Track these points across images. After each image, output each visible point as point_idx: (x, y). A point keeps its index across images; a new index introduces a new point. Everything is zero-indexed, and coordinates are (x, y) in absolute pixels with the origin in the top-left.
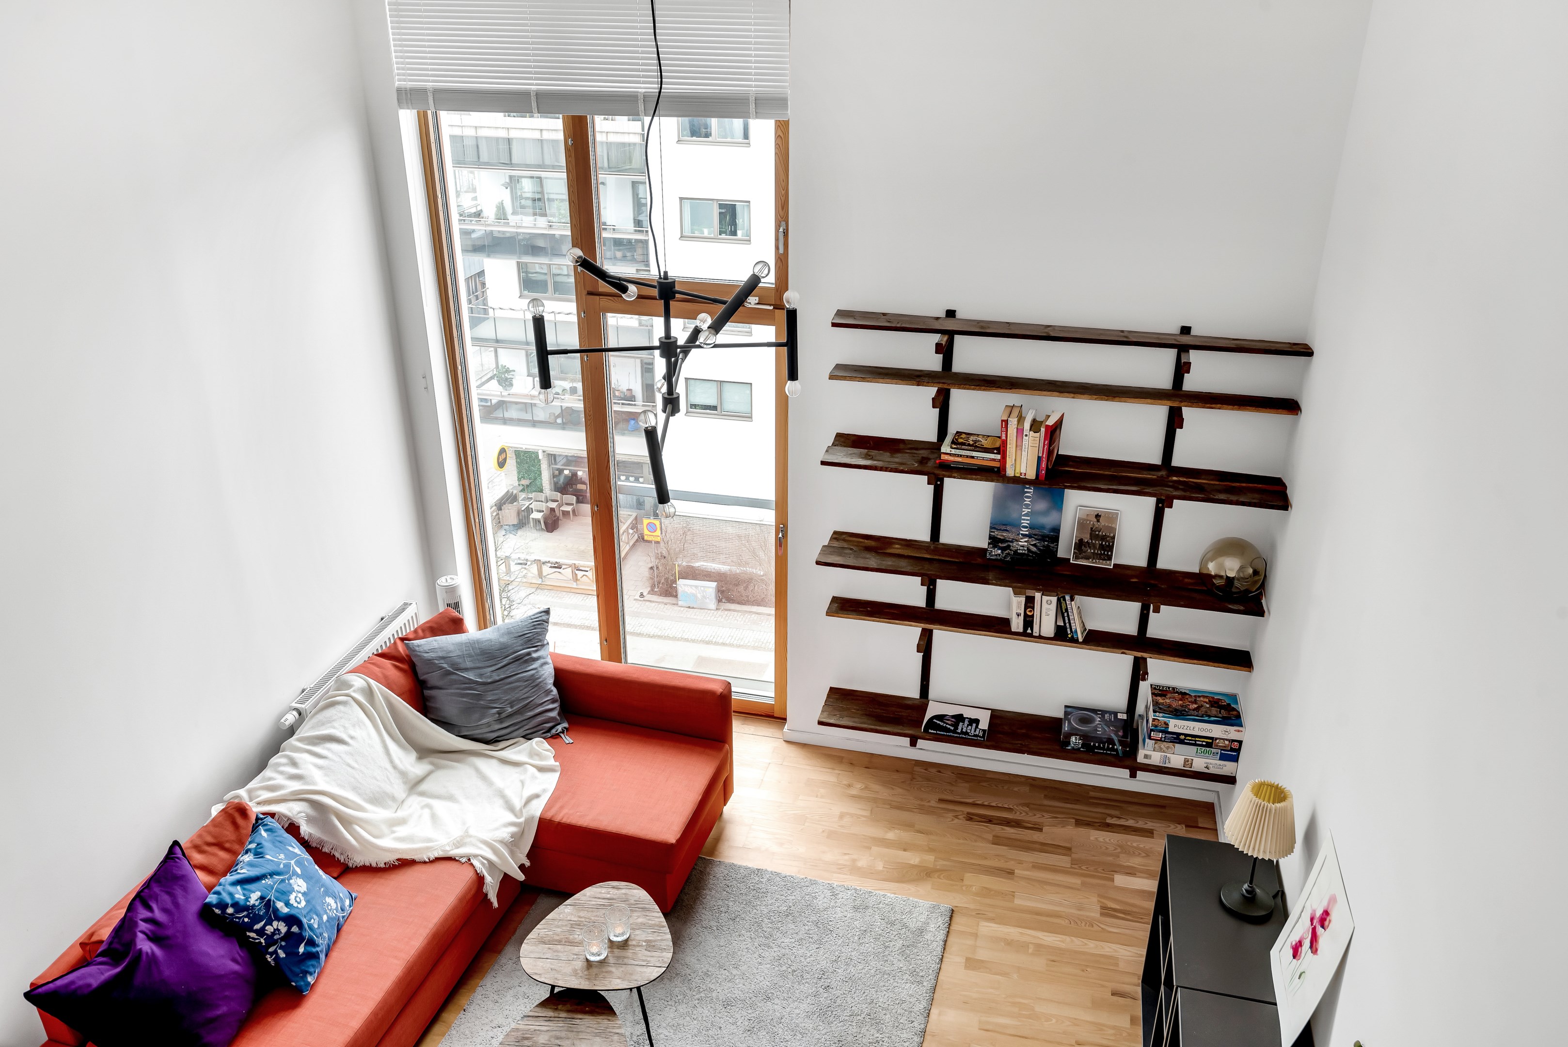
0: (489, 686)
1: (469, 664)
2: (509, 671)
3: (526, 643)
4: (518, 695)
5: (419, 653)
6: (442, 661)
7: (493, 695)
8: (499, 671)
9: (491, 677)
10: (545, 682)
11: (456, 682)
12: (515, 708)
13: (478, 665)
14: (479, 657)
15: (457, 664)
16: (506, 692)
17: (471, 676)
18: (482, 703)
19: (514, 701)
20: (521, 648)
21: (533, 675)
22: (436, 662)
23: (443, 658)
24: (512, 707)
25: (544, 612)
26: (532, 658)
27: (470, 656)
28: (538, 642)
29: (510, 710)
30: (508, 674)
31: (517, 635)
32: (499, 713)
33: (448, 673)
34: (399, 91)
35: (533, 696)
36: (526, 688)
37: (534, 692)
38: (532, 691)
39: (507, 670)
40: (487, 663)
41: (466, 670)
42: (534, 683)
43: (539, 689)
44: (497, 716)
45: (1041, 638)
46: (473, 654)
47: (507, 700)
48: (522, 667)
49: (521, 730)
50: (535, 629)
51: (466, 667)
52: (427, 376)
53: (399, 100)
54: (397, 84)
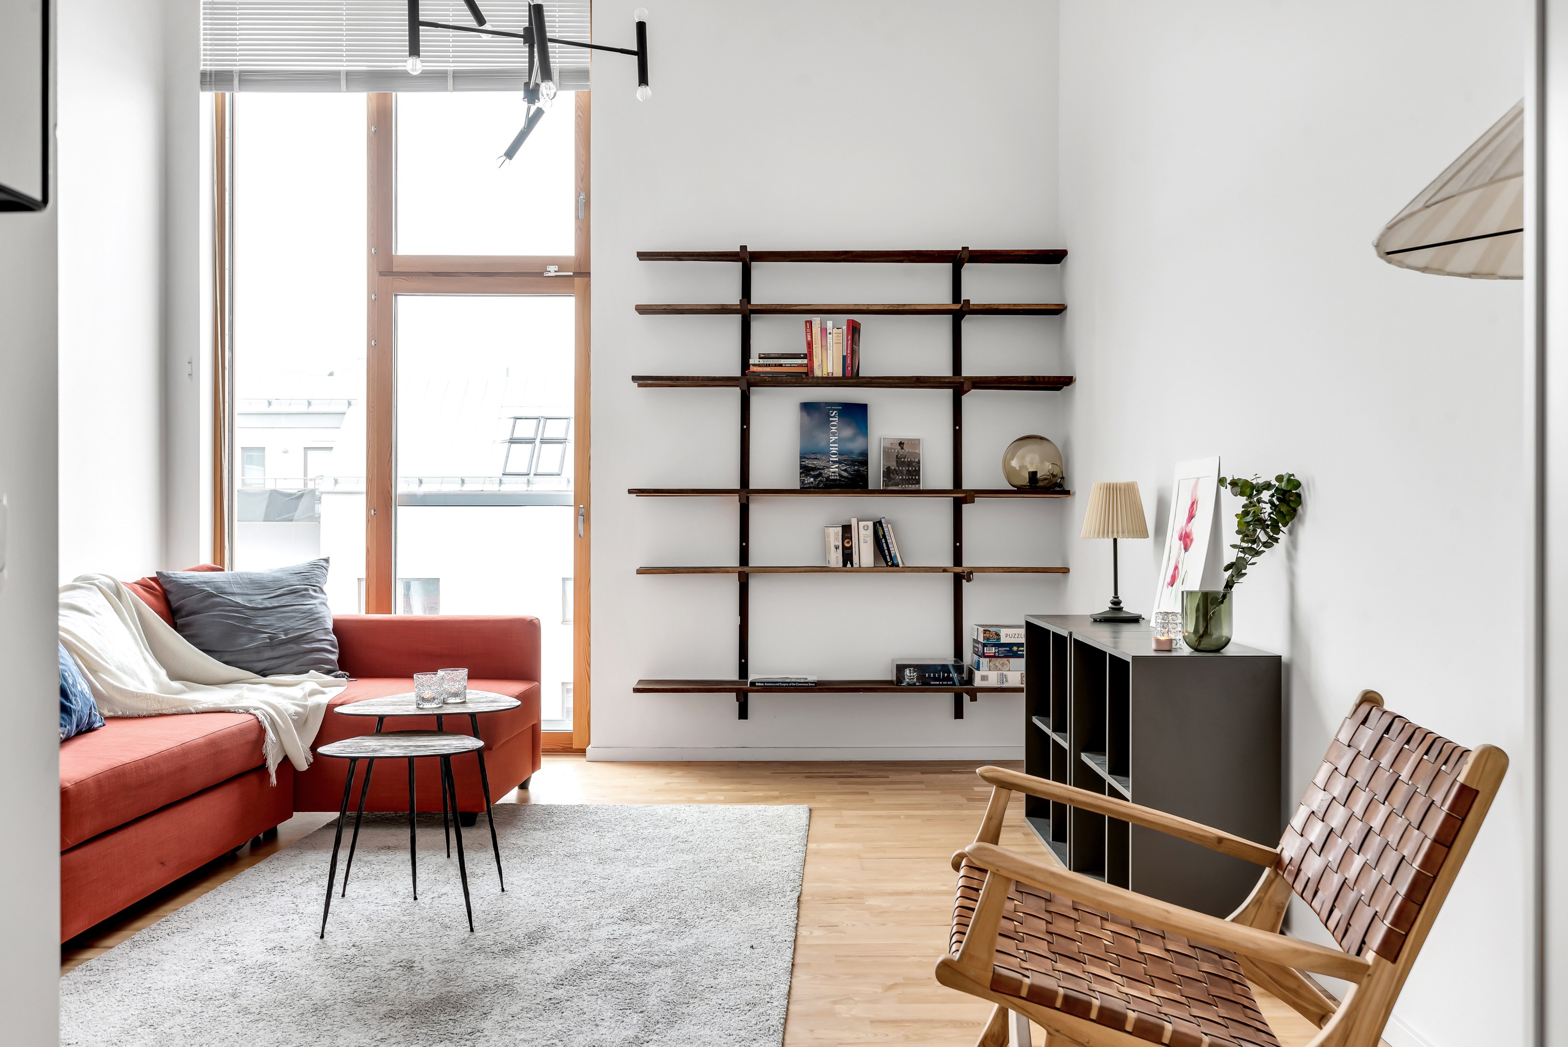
0: (260, 611)
1: (236, 590)
2: (283, 601)
3: (303, 580)
4: (293, 624)
5: (175, 579)
6: (204, 585)
7: (264, 620)
8: (272, 599)
9: (261, 604)
10: (324, 619)
11: (219, 604)
12: (289, 636)
13: (247, 592)
14: (247, 586)
15: (221, 588)
16: (279, 619)
17: (238, 600)
18: (250, 627)
19: (288, 629)
20: (297, 583)
21: (311, 609)
22: (196, 585)
23: (205, 583)
24: (286, 635)
25: (323, 559)
26: (310, 594)
27: (237, 583)
28: (317, 583)
29: (284, 637)
30: (282, 603)
31: (293, 572)
32: (269, 638)
33: (212, 595)
34: (203, 74)
35: (311, 629)
36: (302, 619)
37: (312, 625)
38: (310, 623)
39: (281, 600)
40: (257, 592)
41: (233, 594)
42: (313, 618)
43: (318, 623)
44: (269, 641)
45: (861, 570)
46: (241, 582)
47: (280, 627)
48: (299, 600)
49: (295, 664)
50: (313, 570)
51: (232, 591)
52: (193, 362)
53: (203, 83)
54: (202, 68)
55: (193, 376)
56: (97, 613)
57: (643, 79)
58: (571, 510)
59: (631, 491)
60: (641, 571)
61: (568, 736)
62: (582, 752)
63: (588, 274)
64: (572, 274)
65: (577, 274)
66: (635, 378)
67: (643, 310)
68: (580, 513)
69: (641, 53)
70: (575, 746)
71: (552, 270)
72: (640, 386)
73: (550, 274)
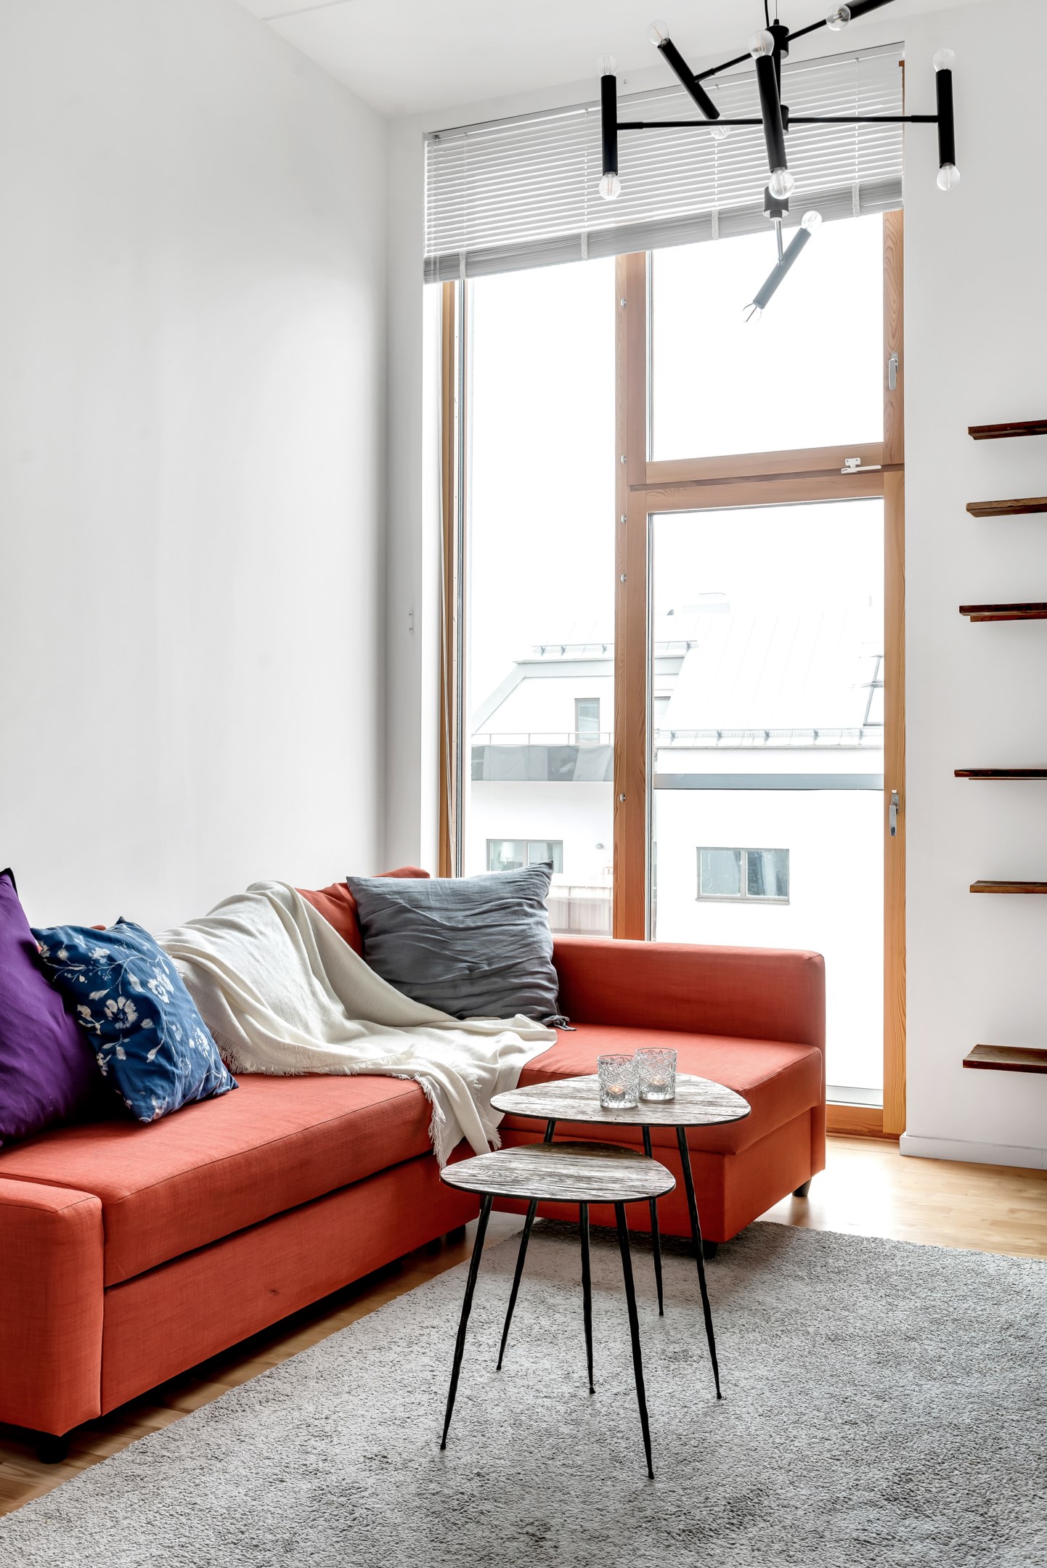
0: (460, 933)
1: (433, 904)
2: (489, 919)
3: (517, 891)
4: (500, 951)
5: (365, 887)
6: (397, 897)
7: (465, 945)
8: (476, 917)
9: (463, 922)
10: (539, 944)
11: (412, 922)
12: (493, 967)
13: (446, 906)
14: (448, 898)
15: (417, 900)
16: (483, 944)
17: (435, 916)
18: (447, 953)
19: (493, 958)
20: (510, 895)
21: (523, 931)
22: (388, 896)
23: (399, 893)
24: (489, 965)
25: (545, 864)
26: (524, 910)
27: (437, 894)
28: (534, 895)
29: (486, 968)
30: (488, 922)
31: (505, 881)
32: (471, 969)
33: (405, 910)
34: (427, 263)
35: (522, 957)
36: (513, 944)
37: (523, 952)
38: (521, 950)
39: (487, 918)
40: (459, 906)
41: (430, 909)
42: (526, 942)
43: (531, 950)
44: (467, 972)
46: (441, 892)
47: (483, 954)
48: (509, 918)
49: (500, 1003)
50: (532, 878)
51: (429, 905)
52: (415, 614)
53: (426, 273)
54: (426, 255)
55: (415, 630)
56: (261, 933)
57: (947, 156)
58: (880, 796)
59: (959, 774)
60: (978, 888)
61: (877, 1114)
62: (893, 1139)
63: (900, 466)
64: (879, 467)
65: (887, 467)
66: (964, 610)
67: (978, 510)
68: (893, 800)
69: (944, 119)
70: (886, 1130)
71: (852, 465)
72: (974, 619)
73: (849, 471)
